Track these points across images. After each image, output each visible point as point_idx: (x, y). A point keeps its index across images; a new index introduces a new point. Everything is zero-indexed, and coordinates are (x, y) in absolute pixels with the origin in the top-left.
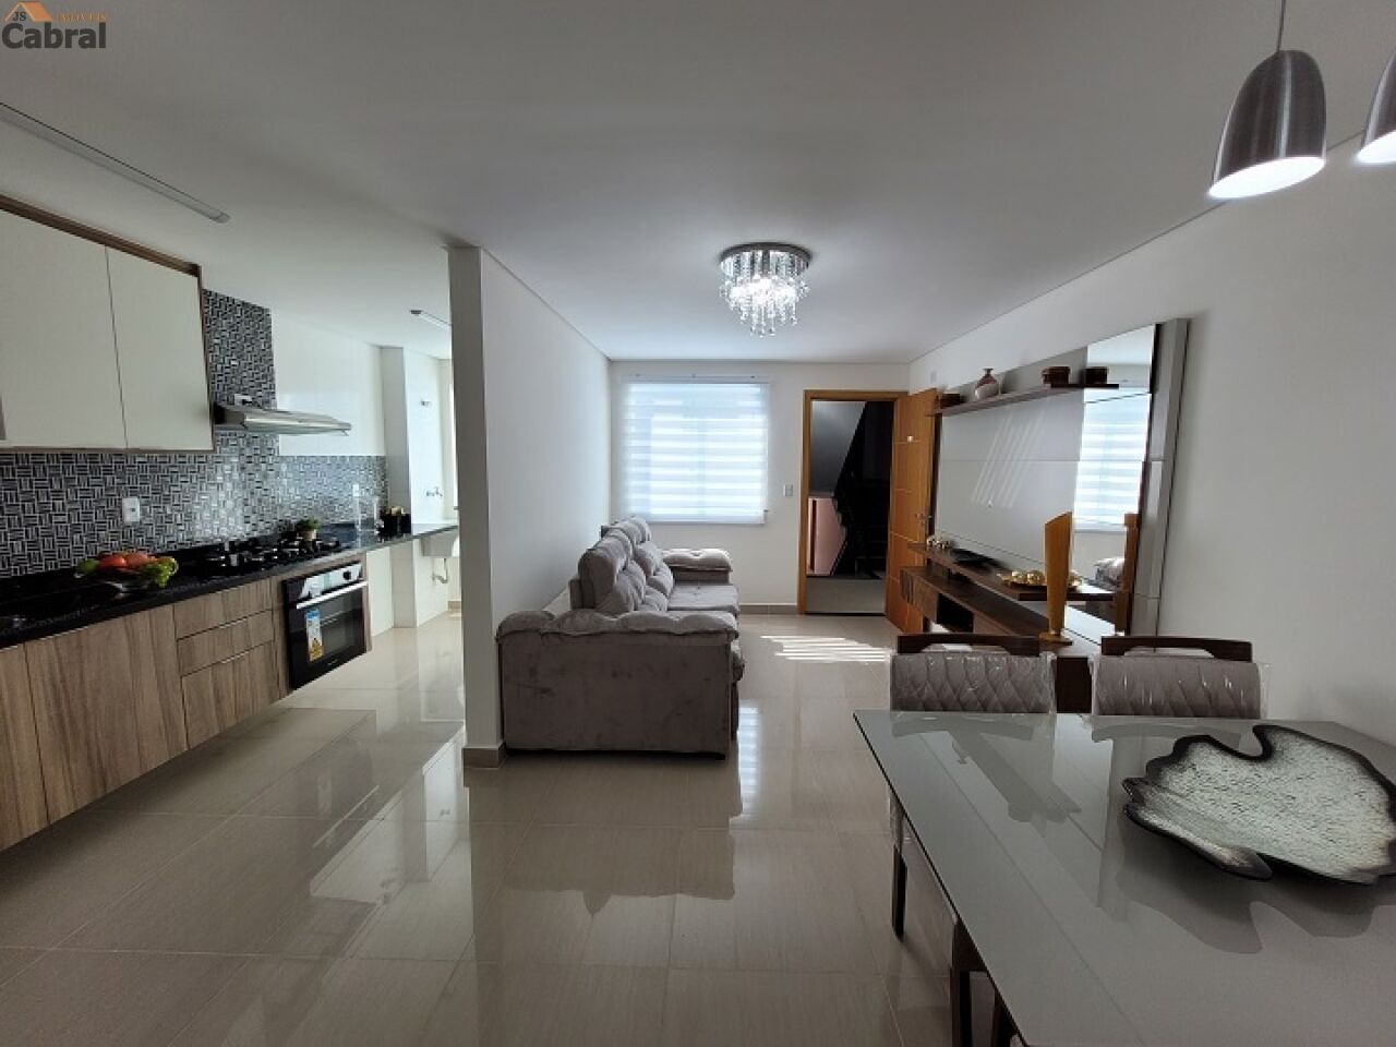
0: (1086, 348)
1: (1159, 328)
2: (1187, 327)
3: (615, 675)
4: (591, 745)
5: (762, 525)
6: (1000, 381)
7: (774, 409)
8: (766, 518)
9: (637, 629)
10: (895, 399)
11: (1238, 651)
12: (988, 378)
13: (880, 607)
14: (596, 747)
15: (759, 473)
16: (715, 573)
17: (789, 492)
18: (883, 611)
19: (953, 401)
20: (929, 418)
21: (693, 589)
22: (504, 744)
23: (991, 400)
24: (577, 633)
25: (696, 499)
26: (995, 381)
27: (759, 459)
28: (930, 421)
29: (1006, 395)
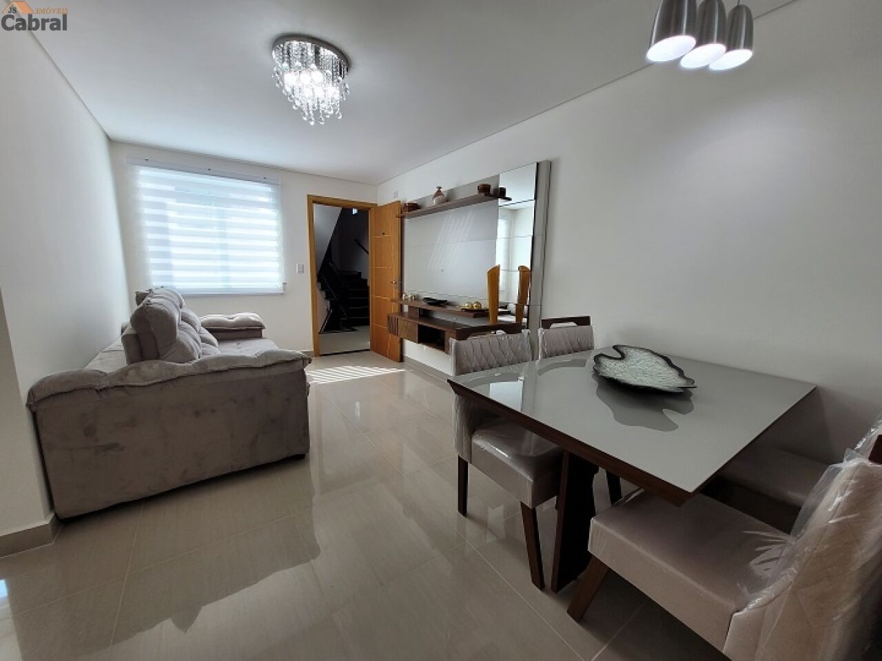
0: (498, 176)
1: (538, 164)
2: (550, 164)
3: (197, 414)
4: (175, 482)
5: (282, 294)
6: (445, 194)
7: (283, 206)
8: (284, 289)
9: (216, 369)
10: (369, 209)
11: (584, 321)
12: (439, 193)
13: (368, 345)
14: (183, 484)
15: (276, 255)
16: (251, 331)
17: (301, 270)
18: (369, 348)
19: (414, 207)
20: (397, 219)
21: (234, 344)
22: (56, 515)
23: (444, 204)
24: (146, 383)
25: (220, 275)
26: (443, 195)
27: (275, 244)
28: (398, 220)
29: (449, 203)
